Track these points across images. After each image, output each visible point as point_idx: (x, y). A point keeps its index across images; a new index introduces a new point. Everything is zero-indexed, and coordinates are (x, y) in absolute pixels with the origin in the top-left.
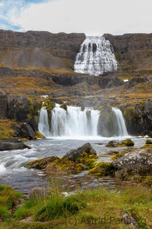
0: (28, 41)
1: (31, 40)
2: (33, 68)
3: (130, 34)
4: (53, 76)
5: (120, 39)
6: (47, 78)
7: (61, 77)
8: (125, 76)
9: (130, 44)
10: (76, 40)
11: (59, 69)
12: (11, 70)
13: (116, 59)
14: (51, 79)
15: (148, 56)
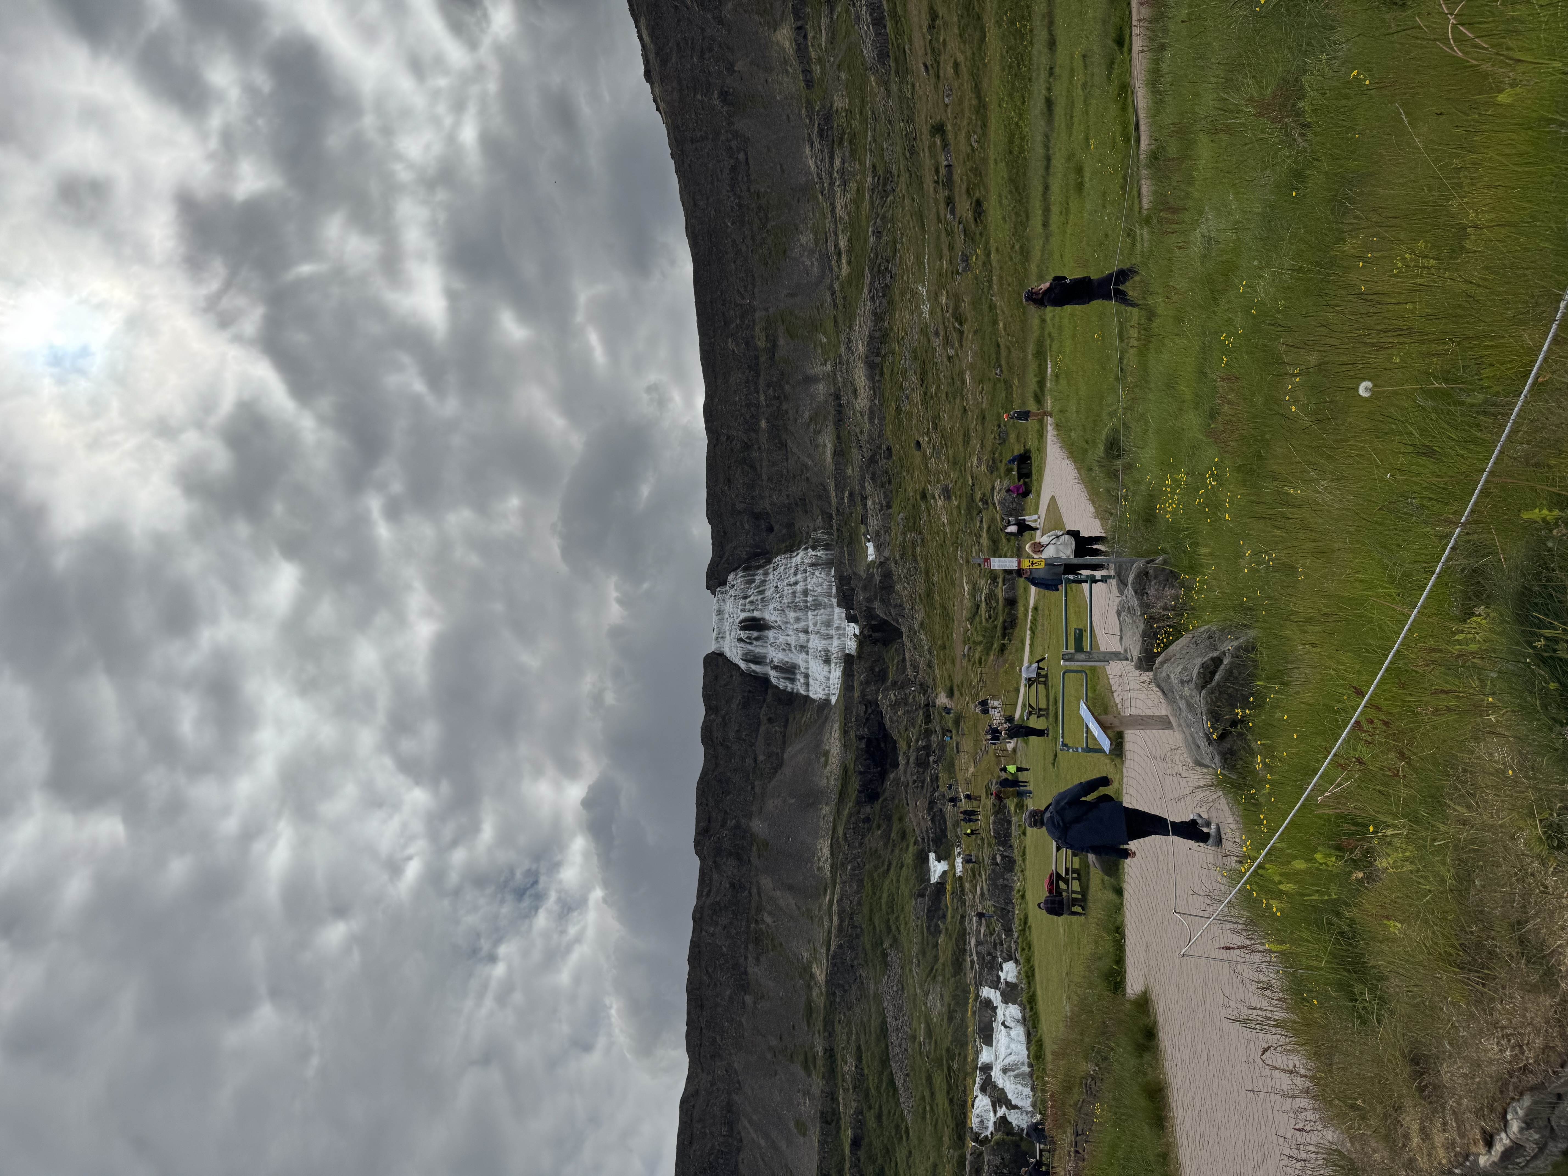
1: (726, 845)
2: (826, 851)
3: (707, 502)
4: (859, 802)
6: (863, 821)
8: (851, 539)
9: (743, 506)
10: (725, 685)
11: (825, 754)
13: (792, 552)
14: (867, 809)
15: (783, 445)
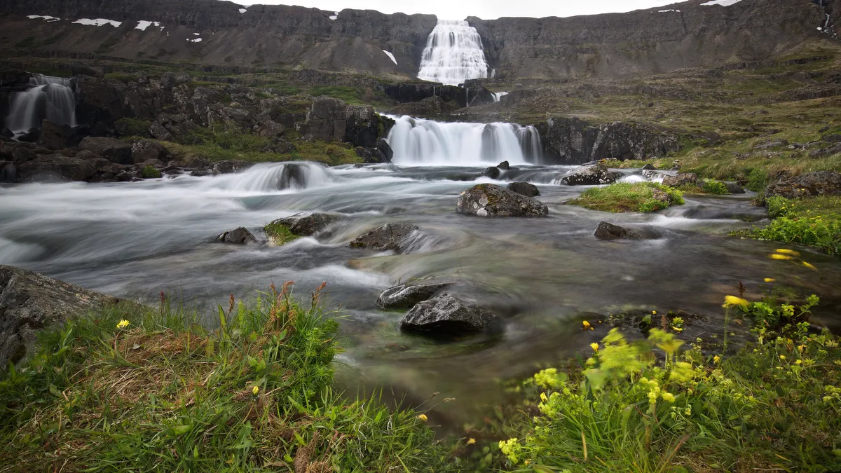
0: (344, 27)
1: (348, 25)
2: (352, 72)
3: (509, 18)
4: (385, 86)
5: (494, 26)
6: (377, 88)
7: (398, 86)
9: (507, 35)
10: (422, 25)
11: (396, 74)
12: (320, 74)
14: (383, 90)
15: (536, 56)
